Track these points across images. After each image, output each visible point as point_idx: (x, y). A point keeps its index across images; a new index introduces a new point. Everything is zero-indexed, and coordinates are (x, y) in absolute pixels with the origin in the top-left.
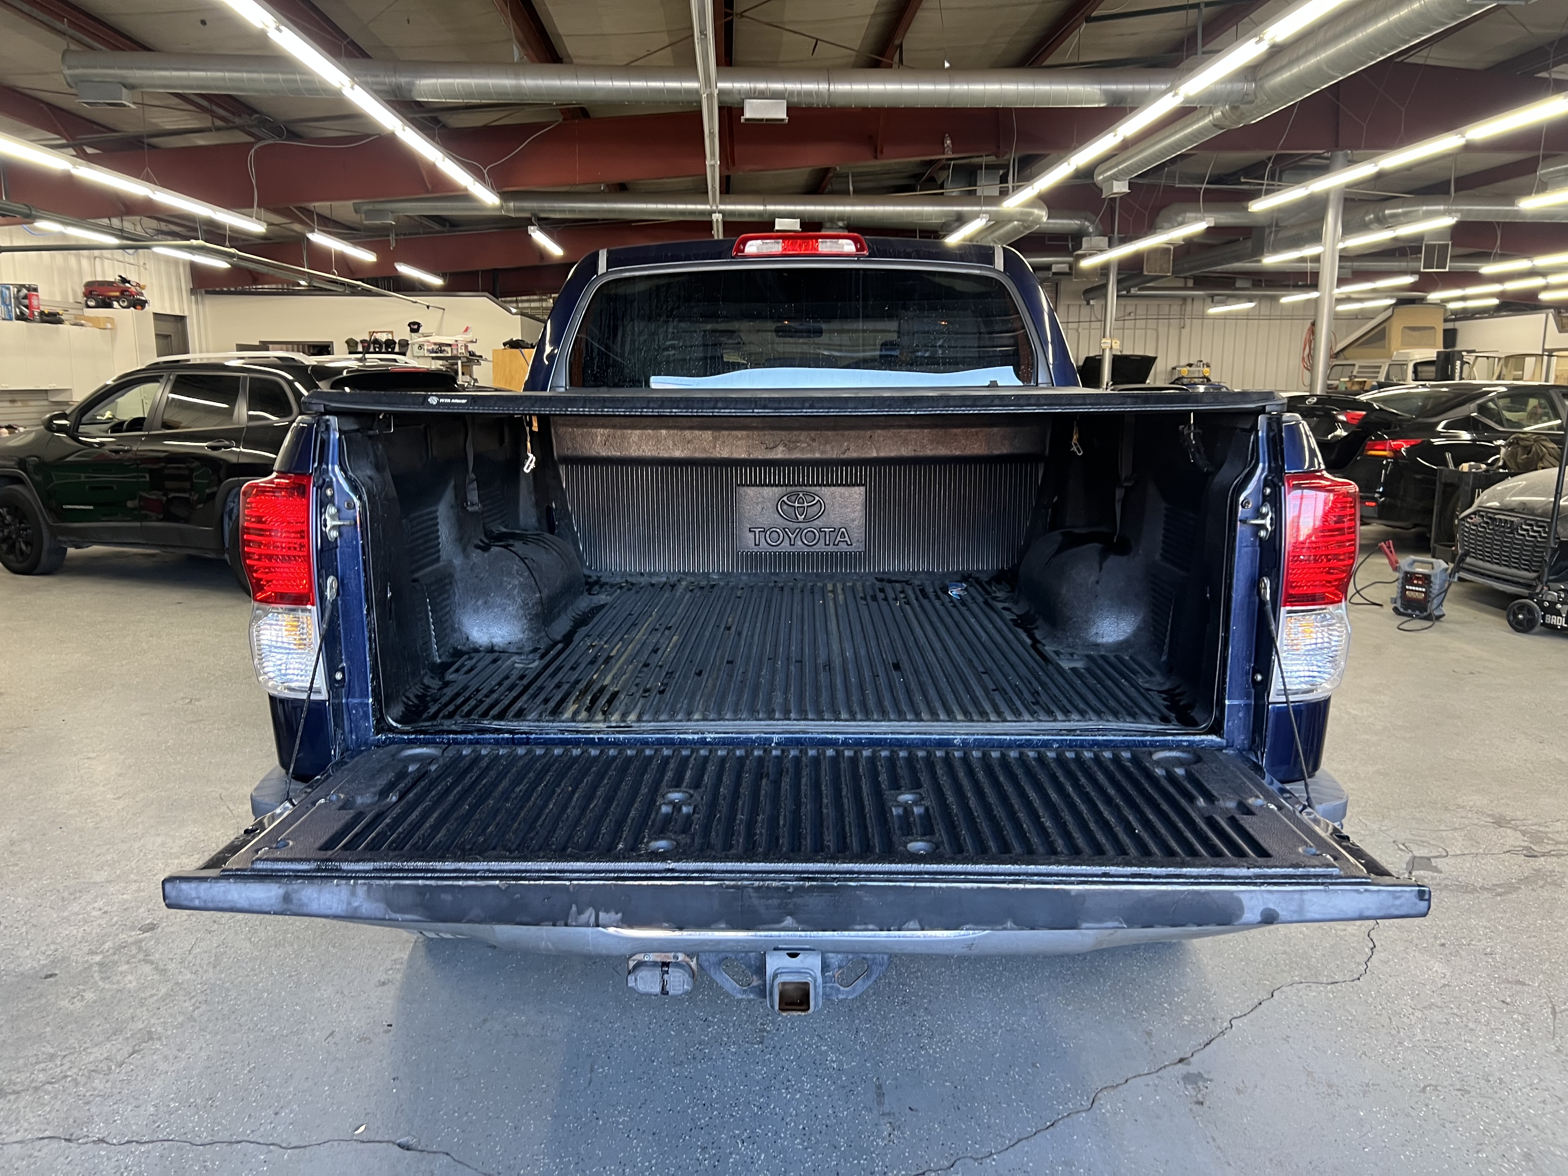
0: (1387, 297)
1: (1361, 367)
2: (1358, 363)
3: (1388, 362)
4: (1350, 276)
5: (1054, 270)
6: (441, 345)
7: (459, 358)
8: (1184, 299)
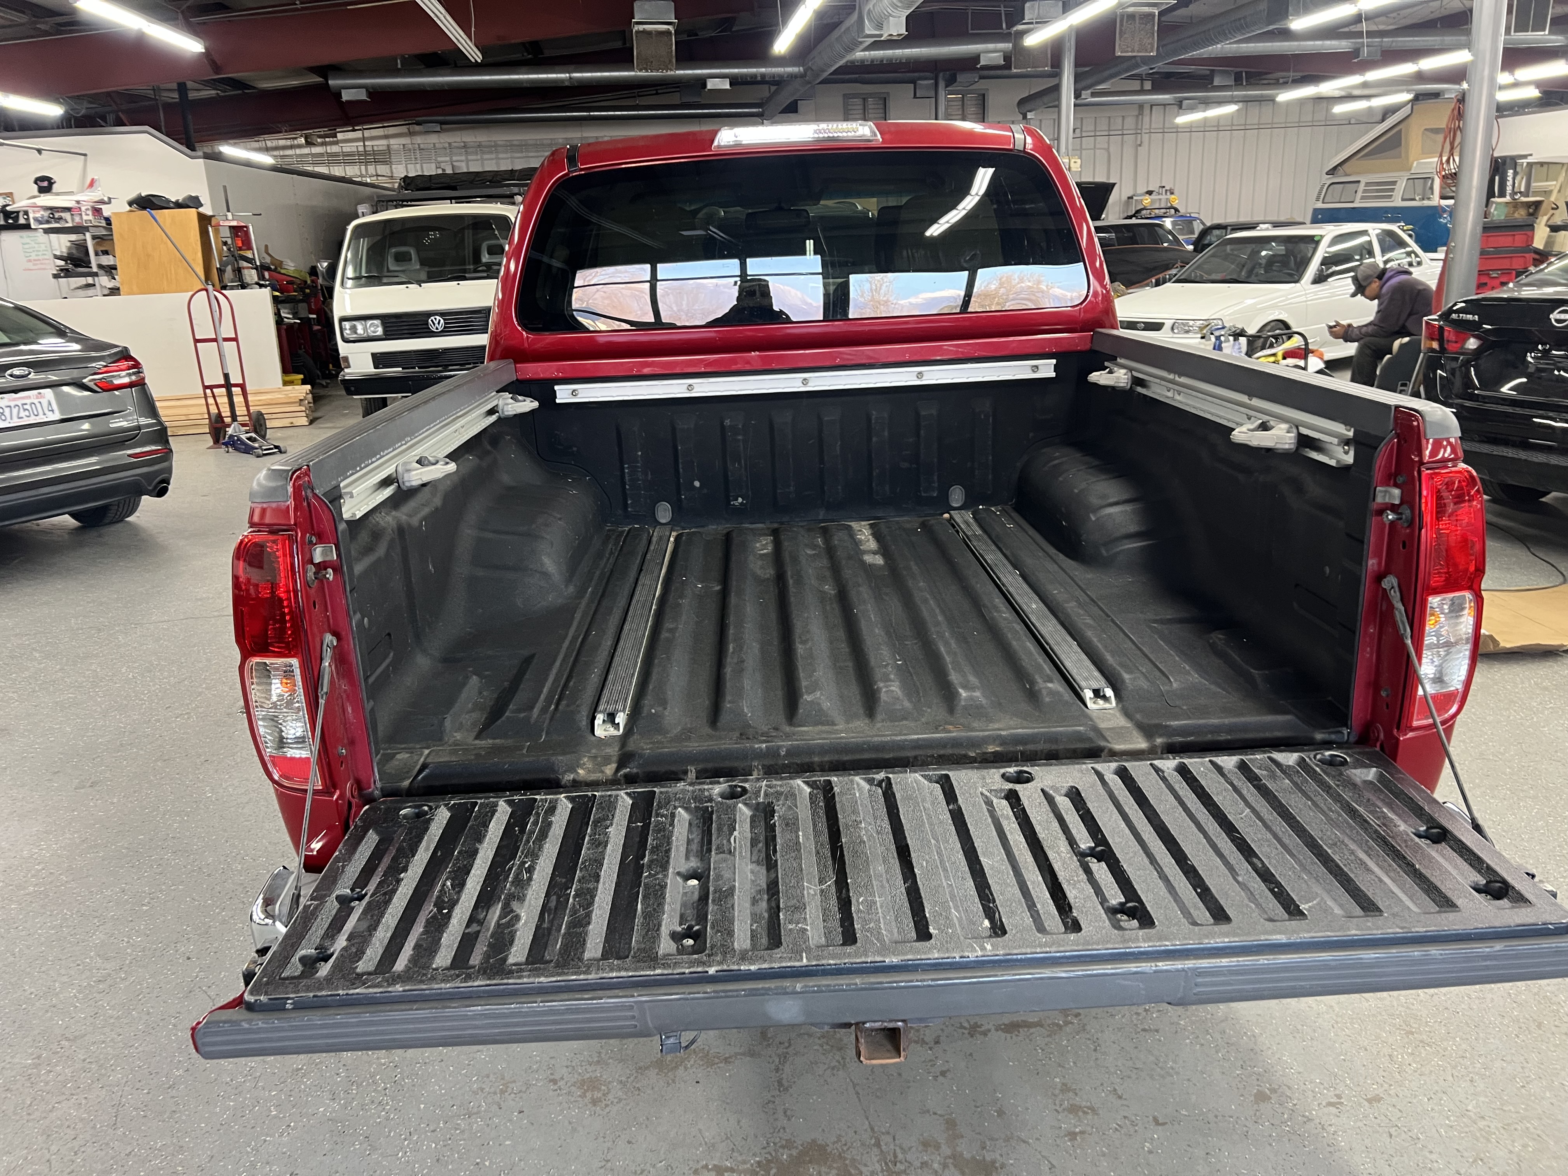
0: (1402, 91)
1: (1367, 184)
2: (1364, 180)
3: (1406, 175)
4: (1379, 58)
5: (983, 62)
6: (52, 209)
7: (87, 229)
8: (1141, 106)
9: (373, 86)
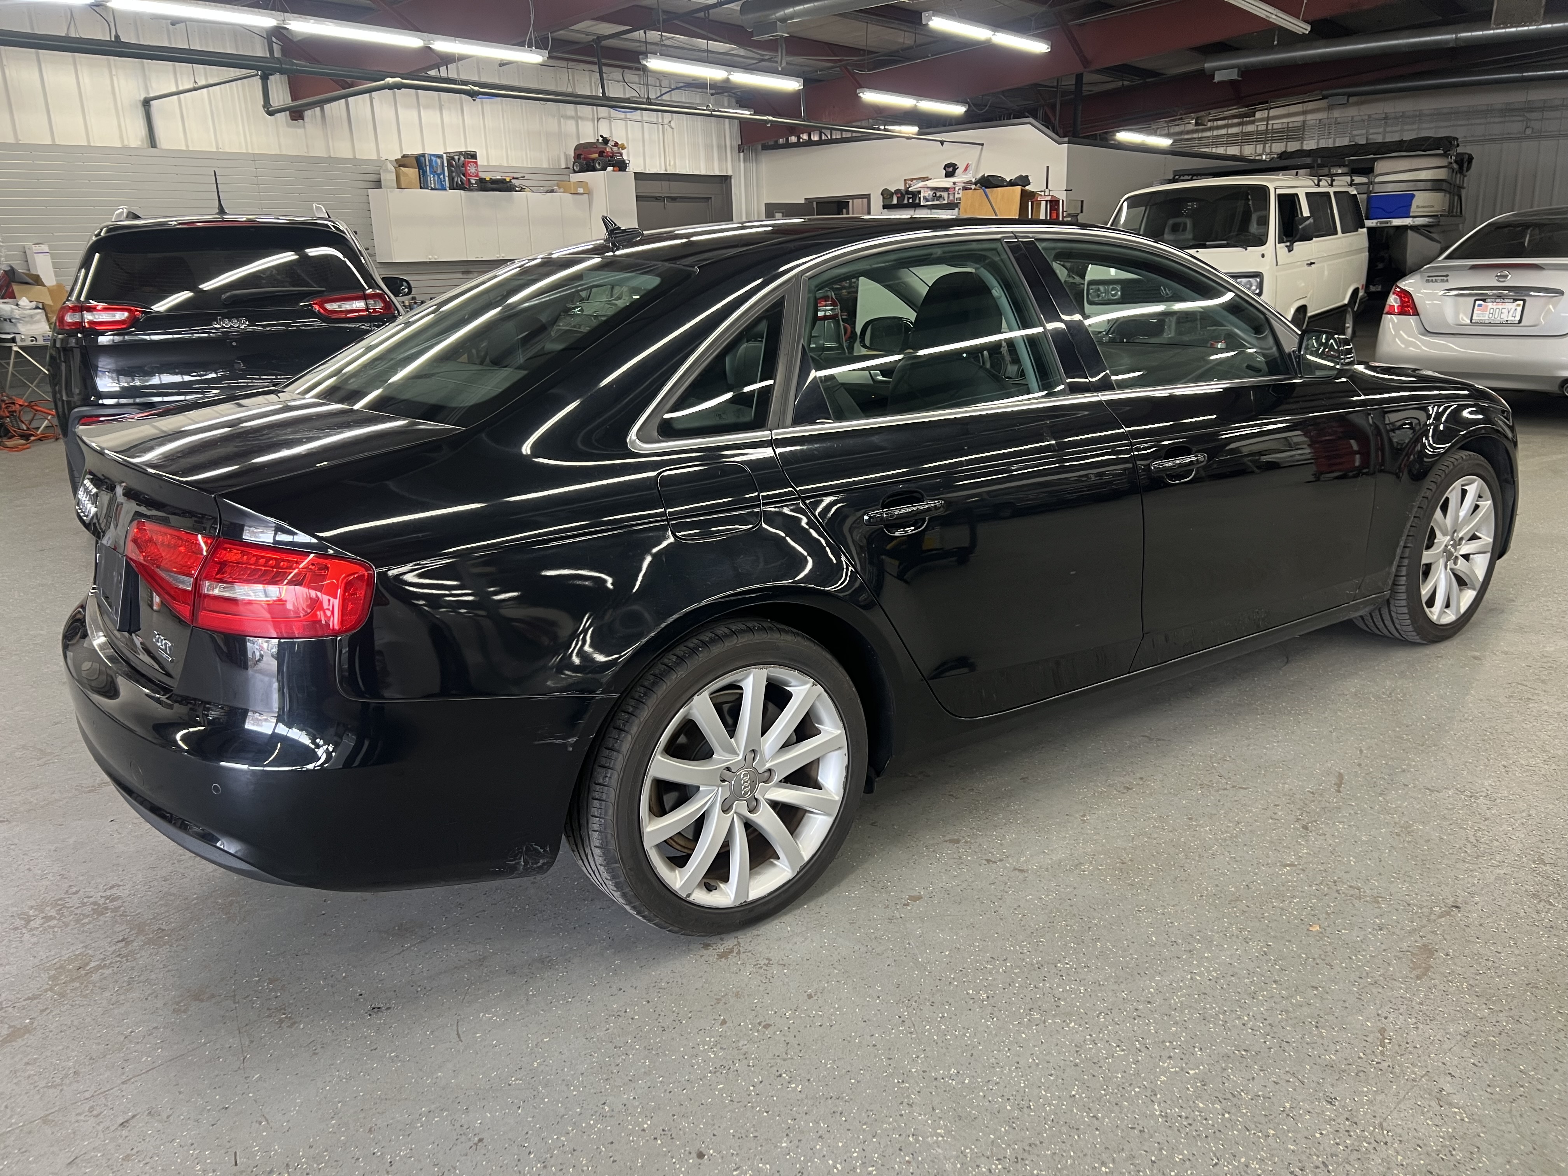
6: (936, 189)
9: (1246, 65)
